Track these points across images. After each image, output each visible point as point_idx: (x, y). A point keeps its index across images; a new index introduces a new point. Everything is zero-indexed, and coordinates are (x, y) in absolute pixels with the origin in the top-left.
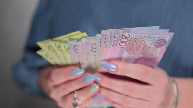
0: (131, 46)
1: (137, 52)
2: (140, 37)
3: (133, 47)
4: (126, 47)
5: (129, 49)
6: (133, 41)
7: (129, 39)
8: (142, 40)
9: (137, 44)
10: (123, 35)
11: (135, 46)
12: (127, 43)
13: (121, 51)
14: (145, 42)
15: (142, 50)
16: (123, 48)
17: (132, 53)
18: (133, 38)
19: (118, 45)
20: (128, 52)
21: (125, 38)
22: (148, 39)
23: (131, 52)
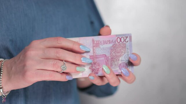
0: (118, 46)
1: (113, 53)
2: (127, 50)
3: (117, 48)
4: (117, 43)
5: (115, 46)
6: (123, 46)
7: (125, 42)
8: (125, 52)
9: (121, 50)
10: (127, 37)
11: (118, 49)
12: (121, 43)
13: (112, 41)
14: (123, 55)
15: (116, 55)
16: (115, 41)
17: (112, 50)
18: (126, 45)
19: (117, 37)
20: (112, 47)
21: (125, 39)
22: (126, 56)
23: (112, 48)
